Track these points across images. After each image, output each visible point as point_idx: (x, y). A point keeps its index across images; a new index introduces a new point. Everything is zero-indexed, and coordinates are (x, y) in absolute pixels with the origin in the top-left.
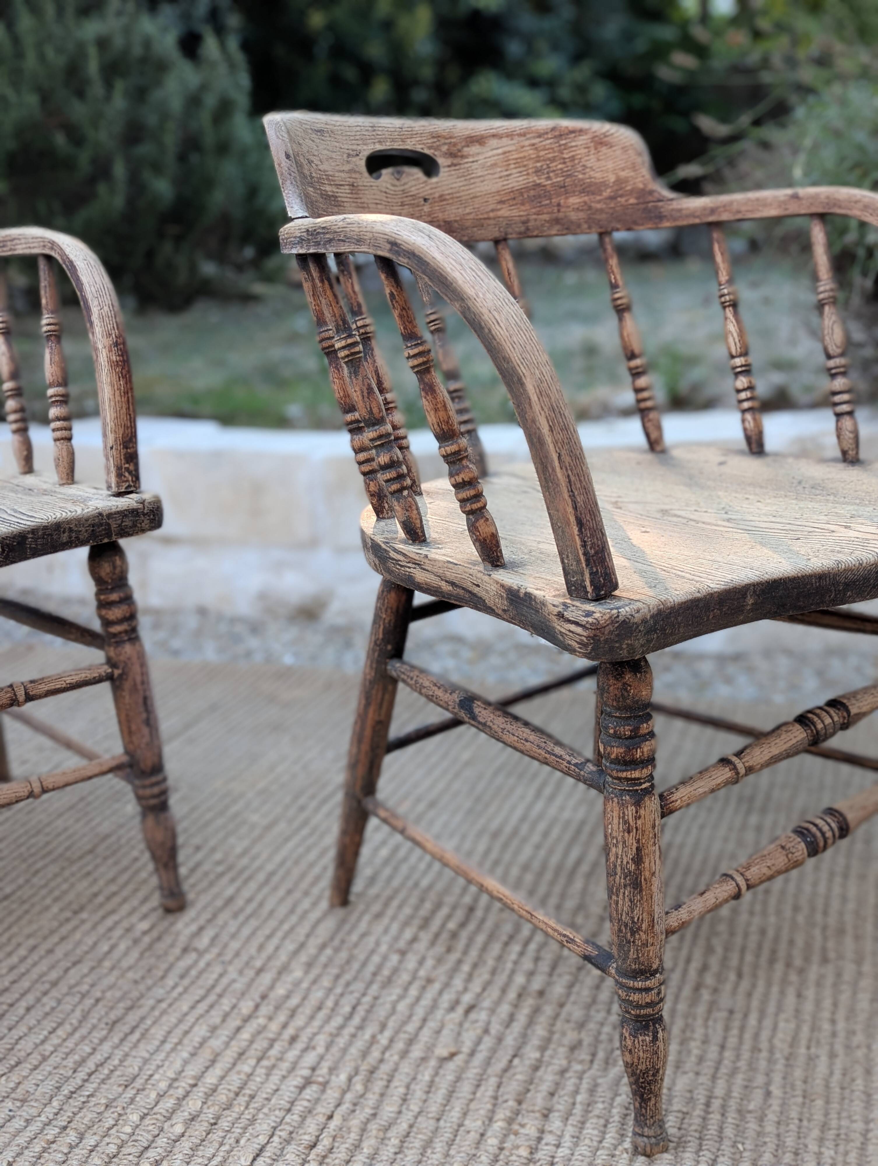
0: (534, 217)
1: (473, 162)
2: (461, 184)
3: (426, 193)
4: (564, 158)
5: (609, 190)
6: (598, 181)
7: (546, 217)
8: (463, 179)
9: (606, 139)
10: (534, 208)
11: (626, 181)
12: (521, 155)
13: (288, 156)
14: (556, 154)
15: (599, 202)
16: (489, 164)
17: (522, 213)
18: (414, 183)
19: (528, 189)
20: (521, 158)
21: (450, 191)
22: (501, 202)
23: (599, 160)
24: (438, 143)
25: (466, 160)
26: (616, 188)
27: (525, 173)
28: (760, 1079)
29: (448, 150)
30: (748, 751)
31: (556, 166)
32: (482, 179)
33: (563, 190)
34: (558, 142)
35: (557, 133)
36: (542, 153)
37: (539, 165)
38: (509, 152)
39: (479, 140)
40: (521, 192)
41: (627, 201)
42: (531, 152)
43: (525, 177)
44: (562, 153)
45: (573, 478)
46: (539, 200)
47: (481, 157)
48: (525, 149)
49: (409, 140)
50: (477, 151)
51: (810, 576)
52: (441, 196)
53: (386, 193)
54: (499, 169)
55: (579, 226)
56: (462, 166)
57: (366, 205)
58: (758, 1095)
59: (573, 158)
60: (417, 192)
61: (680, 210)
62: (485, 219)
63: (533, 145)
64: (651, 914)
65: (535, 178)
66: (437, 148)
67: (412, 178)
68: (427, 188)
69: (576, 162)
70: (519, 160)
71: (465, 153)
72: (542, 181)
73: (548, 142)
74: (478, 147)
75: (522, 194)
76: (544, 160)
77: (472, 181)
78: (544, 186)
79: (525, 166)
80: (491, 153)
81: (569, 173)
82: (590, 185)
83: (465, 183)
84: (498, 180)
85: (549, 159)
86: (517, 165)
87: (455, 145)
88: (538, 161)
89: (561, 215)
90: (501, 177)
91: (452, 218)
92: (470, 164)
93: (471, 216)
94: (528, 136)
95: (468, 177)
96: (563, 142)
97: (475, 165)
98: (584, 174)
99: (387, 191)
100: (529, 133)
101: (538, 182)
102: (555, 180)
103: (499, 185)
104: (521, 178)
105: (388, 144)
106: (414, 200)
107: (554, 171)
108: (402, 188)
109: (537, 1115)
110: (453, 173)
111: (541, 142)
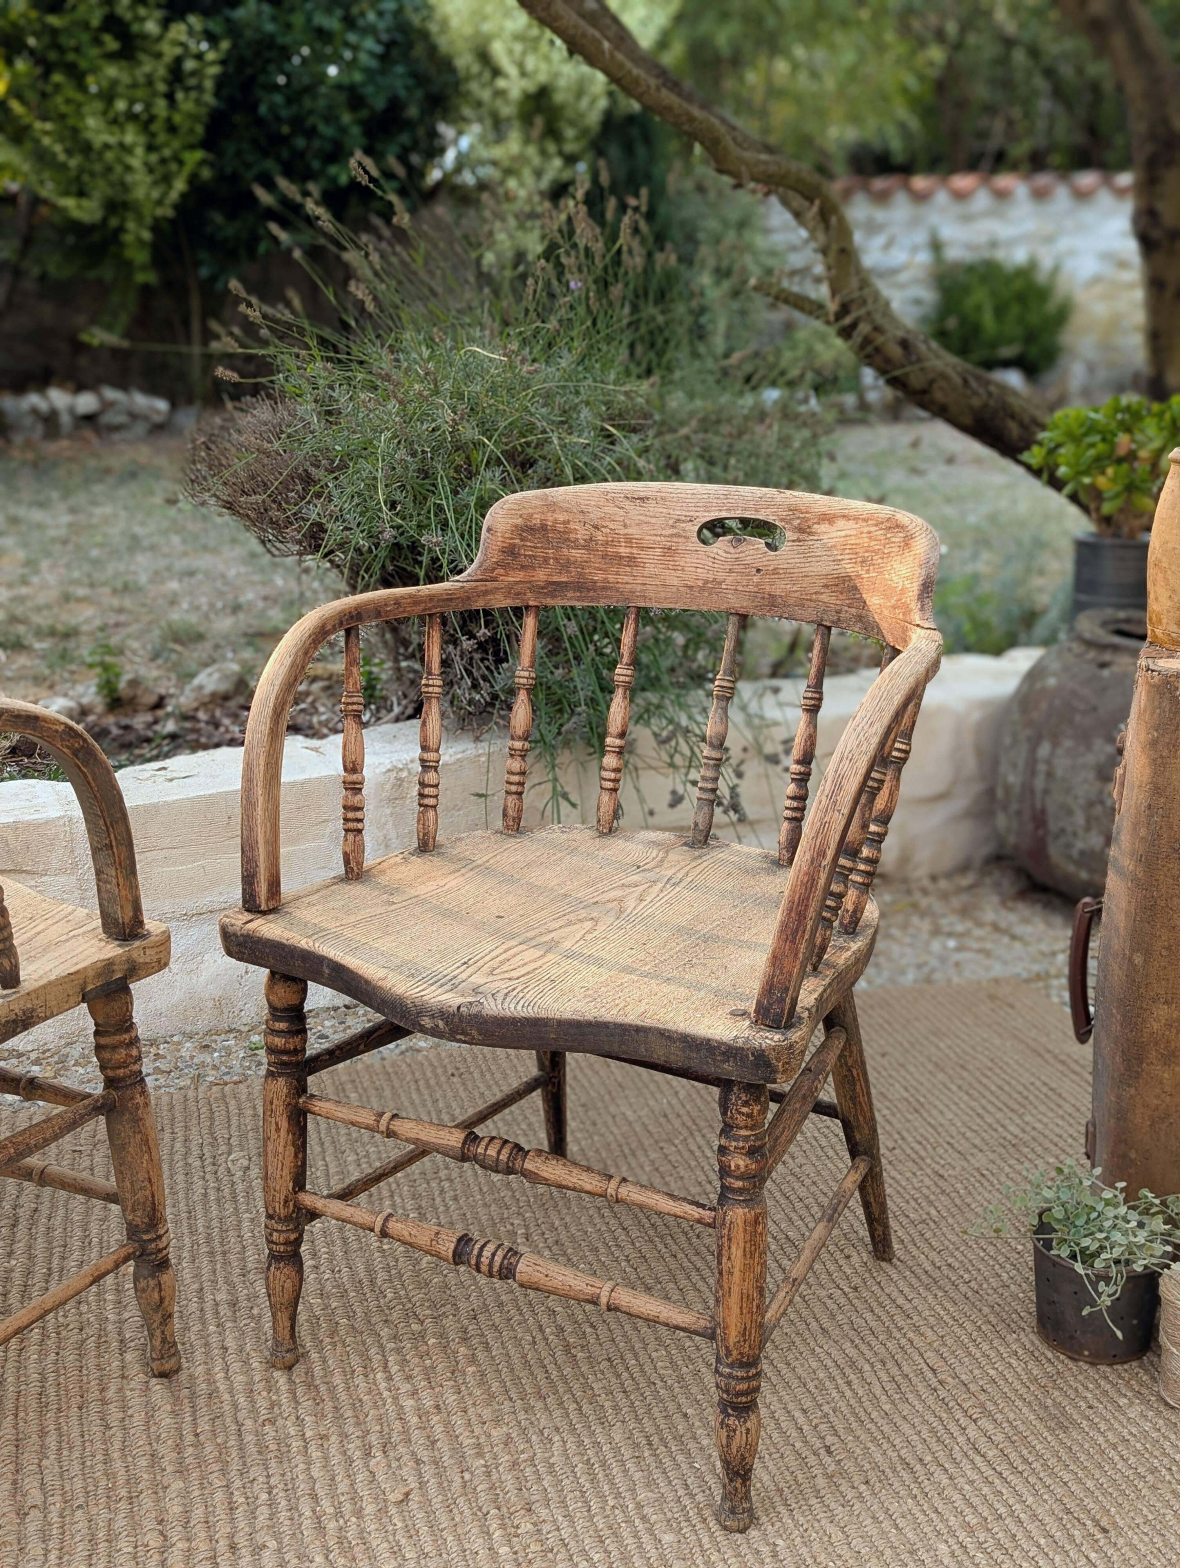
0: (845, 607)
1: (817, 540)
2: (798, 560)
3: (759, 565)
6: (893, 585)
7: (854, 610)
8: (802, 556)
9: (910, 541)
10: (848, 598)
11: (905, 592)
12: (858, 541)
14: (881, 547)
15: (887, 608)
16: (830, 545)
17: (838, 601)
18: (752, 553)
19: (850, 577)
20: (856, 544)
21: (785, 567)
22: (826, 586)
24: (792, 517)
25: (811, 538)
29: (799, 524)
32: (818, 558)
34: (885, 533)
35: (889, 525)
36: (872, 543)
37: (867, 555)
38: (850, 536)
39: (828, 518)
43: (852, 565)
44: (884, 547)
47: (825, 537)
48: (862, 535)
49: (763, 510)
50: (824, 530)
52: (775, 570)
53: (714, 558)
54: (836, 552)
56: (806, 543)
57: (680, 568)
59: (888, 555)
60: (751, 562)
62: (807, 600)
63: (869, 532)
65: (859, 568)
66: (790, 522)
67: (751, 548)
68: (764, 559)
70: (854, 546)
71: (813, 530)
72: (863, 572)
73: (881, 532)
74: (827, 525)
75: (844, 582)
76: (872, 550)
77: (809, 559)
78: (862, 577)
79: (856, 553)
80: (835, 534)
82: (889, 587)
83: (803, 560)
84: (830, 563)
86: (851, 551)
87: (808, 520)
88: (867, 551)
90: (834, 561)
92: (813, 542)
93: (796, 595)
95: (808, 555)
96: (888, 535)
97: (818, 544)
98: (889, 574)
99: (716, 556)
100: (871, 519)
101: (860, 573)
104: (849, 565)
105: (738, 512)
106: (746, 569)
107: (874, 565)
108: (737, 556)
110: (795, 548)
111: (876, 531)
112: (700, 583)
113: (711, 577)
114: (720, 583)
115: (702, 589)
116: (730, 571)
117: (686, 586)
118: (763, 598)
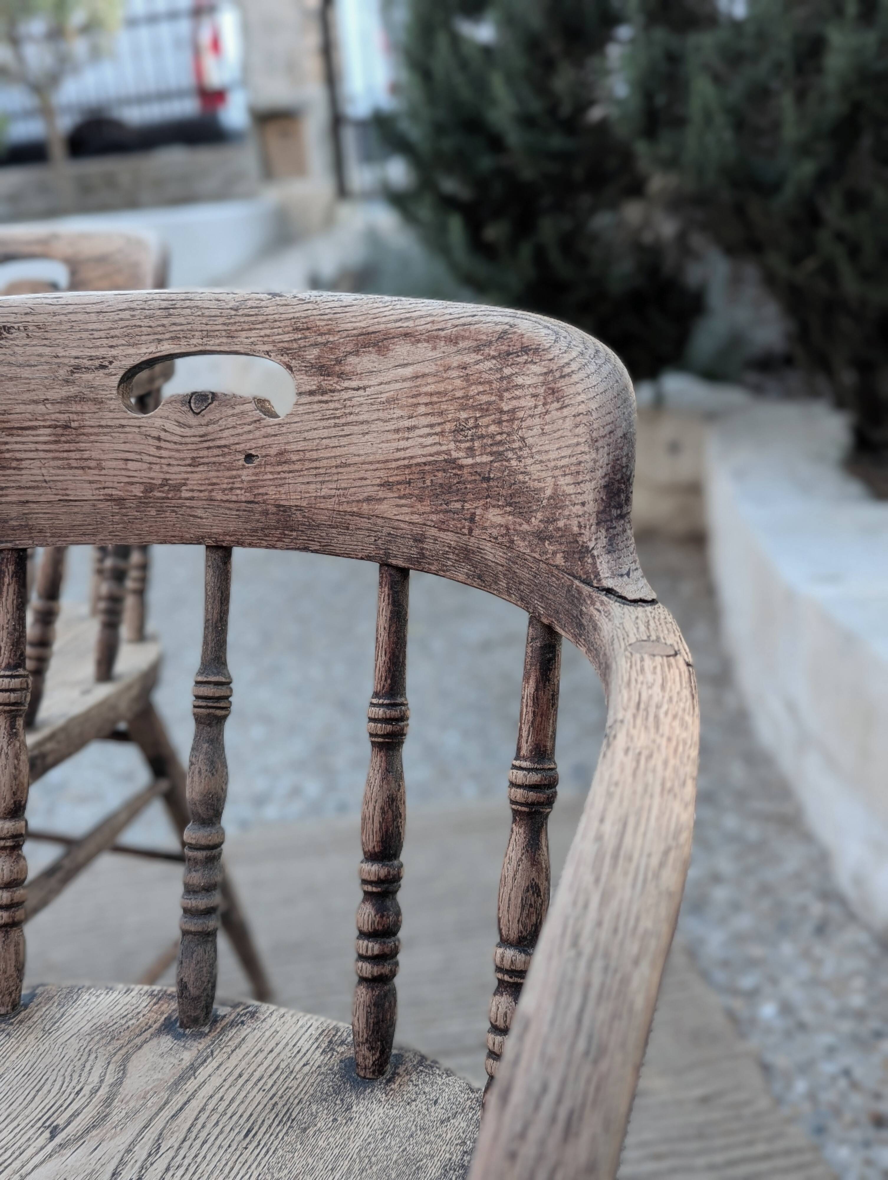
0: (433, 532)
2: (326, 433)
3: (248, 445)
5: (539, 515)
7: (451, 538)
8: (331, 423)
10: (437, 512)
12: (441, 387)
14: (494, 398)
15: (524, 536)
17: (415, 518)
18: (231, 422)
19: (436, 467)
20: (438, 393)
21: (301, 446)
22: (386, 485)
23: (542, 433)
24: (302, 343)
25: (346, 384)
26: (548, 513)
27: (438, 429)
29: (319, 357)
32: (365, 427)
33: (484, 485)
34: (500, 369)
35: (502, 348)
36: (474, 390)
37: (464, 415)
38: (424, 375)
39: (380, 342)
40: (423, 470)
41: (555, 554)
42: (458, 382)
43: (436, 439)
44: (501, 398)
46: (446, 497)
47: (374, 381)
48: (450, 372)
49: (244, 334)
50: (370, 366)
52: (281, 453)
53: (159, 439)
54: (399, 413)
56: (336, 396)
57: (93, 464)
60: (232, 440)
62: (353, 514)
63: (464, 367)
65: (452, 446)
66: (297, 354)
67: (228, 412)
68: (257, 434)
69: (516, 425)
70: (435, 399)
71: (348, 368)
72: (460, 454)
73: (488, 364)
74: (374, 357)
75: (424, 476)
76: (475, 407)
77: (347, 430)
78: (461, 467)
79: (441, 414)
80: (392, 374)
81: (501, 448)
82: (521, 489)
83: (334, 432)
84: (390, 436)
85: (479, 407)
86: (429, 410)
87: (333, 347)
88: (463, 408)
89: (473, 543)
90: (397, 431)
91: (294, 500)
92: (351, 393)
93: (329, 504)
95: (343, 421)
96: (507, 371)
97: (359, 397)
98: (519, 459)
99: (163, 435)
100: (464, 338)
101: (454, 455)
102: (478, 459)
103: (391, 447)
104: (430, 440)
105: (194, 341)
106: (224, 455)
107: (482, 437)
108: (203, 430)
110: (316, 407)
111: (477, 363)
112: (137, 491)
113: (157, 477)
114: (177, 488)
115: (143, 502)
116: (195, 463)
117: (110, 499)
118: (266, 513)
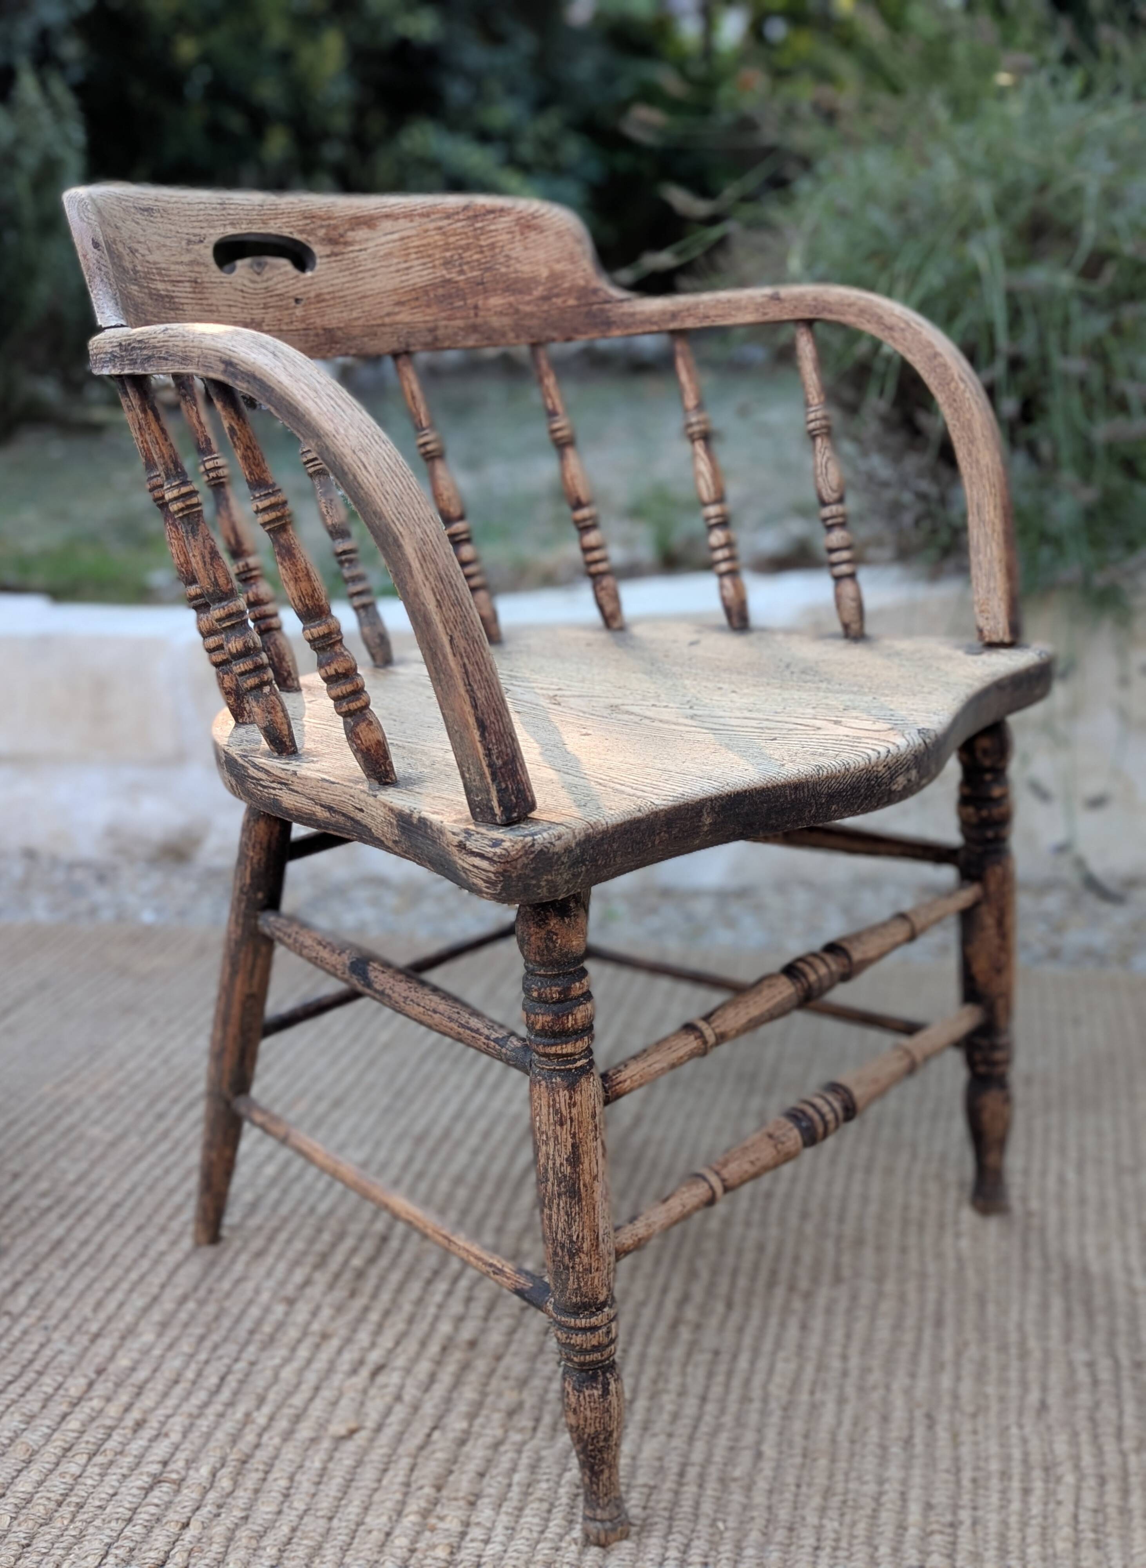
0: (444, 323)
1: (360, 250)
2: (345, 280)
3: (297, 292)
4: (481, 246)
5: (541, 288)
6: (526, 276)
7: (460, 323)
8: (347, 273)
9: (534, 222)
10: (444, 311)
11: (562, 276)
12: (425, 242)
13: (96, 245)
14: (471, 241)
15: (528, 303)
16: (382, 253)
17: (428, 318)
18: (280, 278)
19: (435, 286)
20: (424, 246)
21: (331, 289)
22: (400, 303)
23: (526, 248)
24: (312, 226)
25: (351, 248)
26: (549, 285)
27: (430, 265)
28: (749, 1437)
29: (326, 234)
30: (719, 1013)
31: (471, 256)
32: (372, 273)
33: (480, 287)
34: (472, 225)
35: (471, 213)
36: (452, 239)
37: (448, 254)
38: (408, 237)
39: (368, 222)
40: (425, 290)
41: (565, 302)
42: (437, 237)
43: (430, 271)
44: (478, 240)
45: (470, 668)
46: (450, 301)
47: (371, 244)
48: (429, 233)
49: (272, 222)
50: (365, 236)
51: (784, 786)
52: (318, 296)
53: (242, 291)
54: (395, 261)
55: (504, 335)
56: (346, 256)
57: (214, 308)
58: (745, 1458)
59: (492, 246)
60: (285, 290)
61: (633, 315)
62: (379, 325)
63: (440, 228)
64: (594, 1231)
65: (444, 272)
66: (311, 232)
67: (277, 272)
68: (299, 285)
69: (497, 250)
70: (422, 249)
71: (349, 239)
72: (453, 275)
73: (460, 224)
74: (366, 230)
75: (426, 293)
76: (455, 249)
77: (360, 276)
78: (456, 282)
79: (429, 256)
80: (384, 239)
81: (488, 265)
82: (516, 281)
83: (350, 278)
84: (394, 275)
85: (461, 247)
86: (419, 255)
87: (335, 227)
88: (447, 250)
89: (479, 320)
90: (398, 271)
91: (334, 324)
92: (356, 254)
93: (360, 322)
94: (433, 217)
95: (355, 270)
96: (479, 225)
97: (363, 255)
98: (508, 266)
99: (244, 289)
100: (434, 213)
101: (448, 276)
102: (470, 275)
103: (395, 281)
104: (425, 272)
105: (244, 226)
106: (281, 300)
107: (468, 263)
108: (265, 285)
109: (462, 1503)
110: (334, 265)
111: (450, 224)
113: (248, 317)
114: (261, 324)
118: (317, 335)
